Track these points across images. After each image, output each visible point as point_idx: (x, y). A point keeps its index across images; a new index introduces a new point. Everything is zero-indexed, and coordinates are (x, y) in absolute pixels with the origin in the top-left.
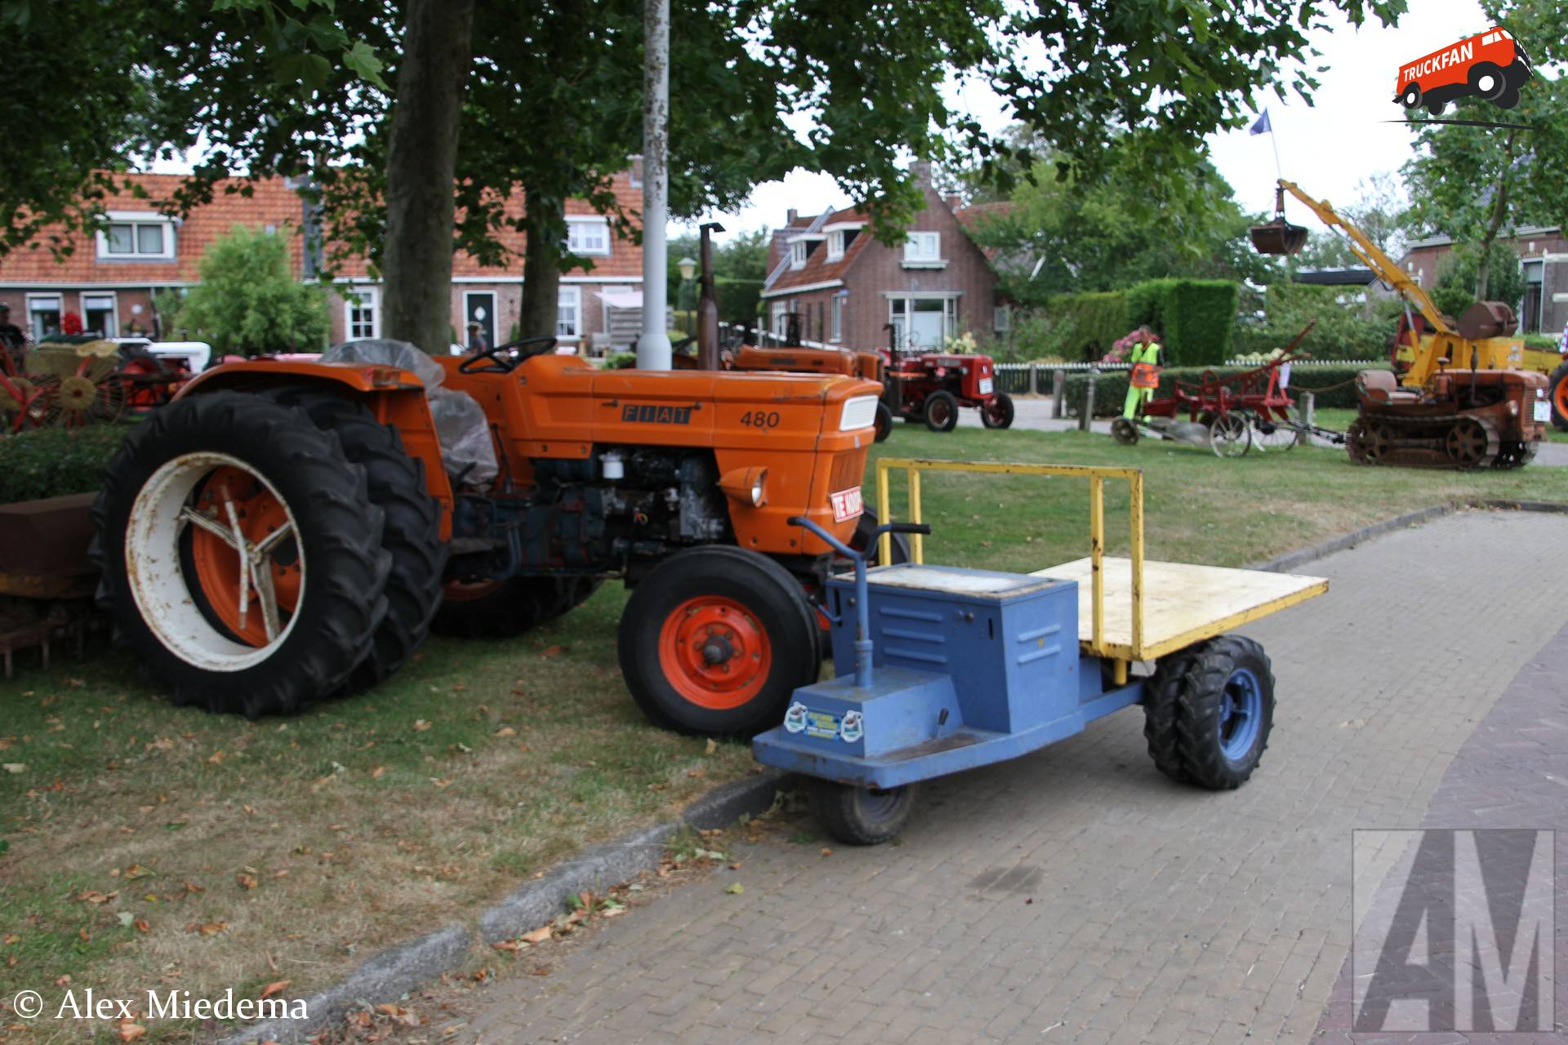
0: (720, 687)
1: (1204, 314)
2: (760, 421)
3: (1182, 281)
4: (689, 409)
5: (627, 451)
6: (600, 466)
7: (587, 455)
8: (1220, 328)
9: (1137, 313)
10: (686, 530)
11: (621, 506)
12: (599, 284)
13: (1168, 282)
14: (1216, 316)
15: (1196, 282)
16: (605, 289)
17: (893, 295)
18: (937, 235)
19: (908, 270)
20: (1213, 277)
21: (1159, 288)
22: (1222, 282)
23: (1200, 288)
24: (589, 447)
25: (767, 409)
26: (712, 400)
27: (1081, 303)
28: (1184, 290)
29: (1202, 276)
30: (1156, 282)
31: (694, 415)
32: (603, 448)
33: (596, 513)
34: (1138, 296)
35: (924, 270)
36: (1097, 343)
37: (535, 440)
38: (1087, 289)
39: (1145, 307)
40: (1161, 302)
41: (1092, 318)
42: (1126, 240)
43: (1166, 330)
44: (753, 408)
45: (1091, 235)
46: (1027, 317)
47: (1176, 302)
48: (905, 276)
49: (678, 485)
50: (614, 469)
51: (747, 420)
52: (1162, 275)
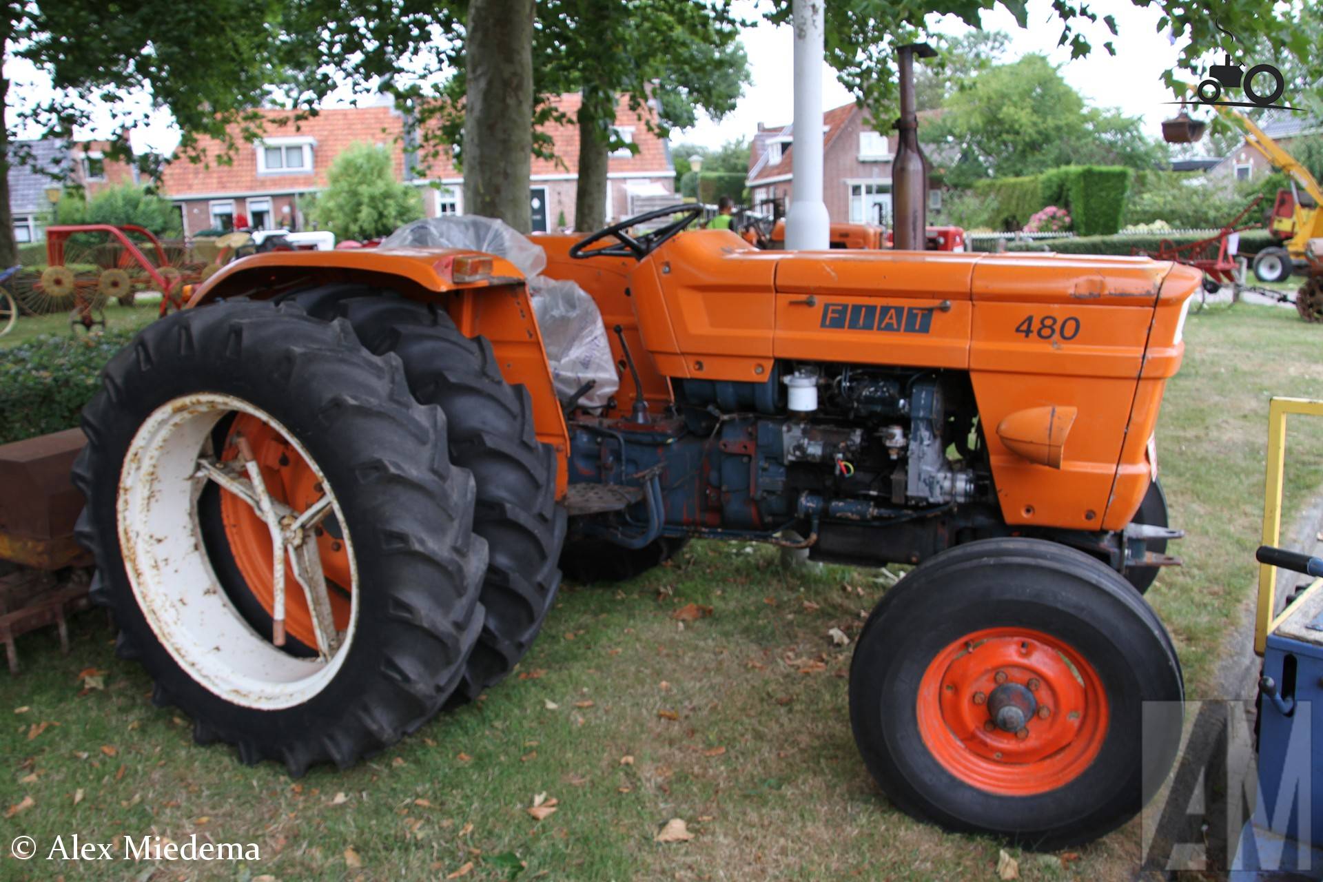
0: (1009, 758)
1: (1103, 194)
2: (1046, 329)
3: (1086, 167)
4: (931, 310)
5: (826, 371)
6: (783, 392)
7: (765, 377)
8: (1116, 205)
9: (1048, 193)
10: (915, 489)
11: (815, 450)
12: (625, 179)
13: (1074, 168)
14: (1113, 194)
15: (1097, 168)
16: (629, 182)
17: (852, 182)
19: (864, 163)
20: (1106, 164)
21: (1067, 174)
22: (1117, 168)
23: (1101, 174)
24: (769, 365)
25: (1057, 310)
26: (970, 296)
27: (1001, 186)
28: (1088, 175)
29: (1098, 163)
30: (1064, 168)
31: (937, 320)
32: (787, 366)
33: (775, 457)
34: (1049, 180)
35: (875, 163)
36: (1014, 217)
37: (683, 354)
38: (1005, 175)
39: (1055, 188)
40: (1068, 185)
41: (1010, 197)
42: (1035, 136)
43: (1073, 206)
44: (1037, 311)
45: (1008, 132)
46: (960, 197)
47: (1082, 184)
48: (861, 168)
49: (906, 423)
50: (804, 397)
51: (1025, 329)
52: (1068, 163)
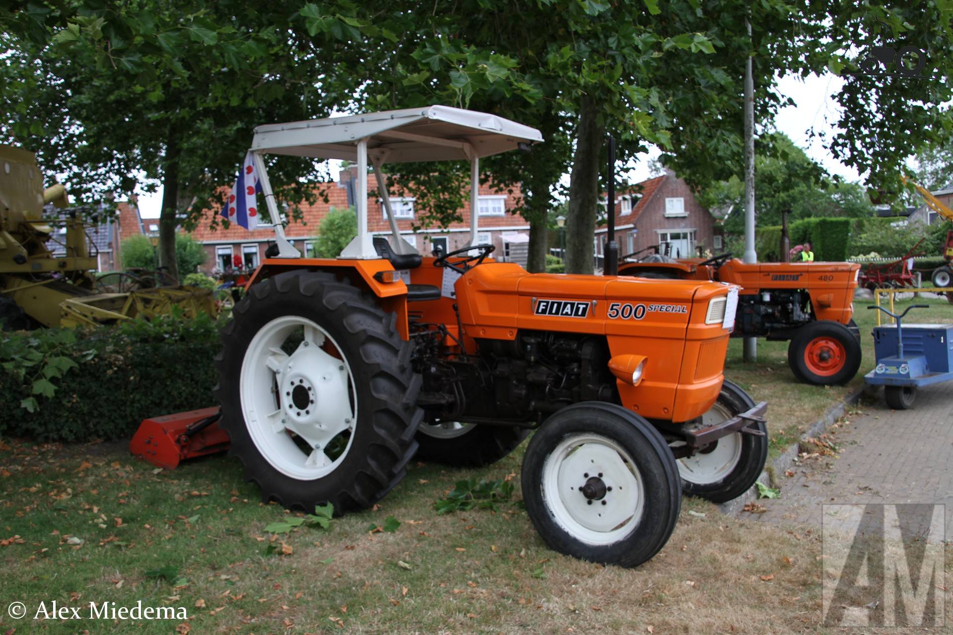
0: (825, 369)
1: (834, 236)
2: (825, 279)
3: (821, 219)
4: (798, 276)
5: (771, 291)
6: (761, 297)
7: (757, 293)
8: (844, 241)
9: (797, 236)
10: (796, 318)
11: (770, 311)
12: (501, 231)
13: (813, 219)
14: (840, 236)
15: (829, 219)
16: (504, 233)
17: (660, 231)
18: (682, 199)
19: (668, 218)
20: (835, 216)
21: (809, 223)
22: (842, 219)
23: (832, 222)
24: (760, 290)
25: (828, 274)
26: (808, 272)
27: (764, 232)
28: (823, 224)
29: (830, 216)
30: (806, 220)
31: (800, 278)
32: (763, 290)
33: (758, 314)
34: (797, 227)
35: (676, 218)
36: (774, 253)
38: (766, 225)
39: (801, 233)
40: (810, 230)
41: (771, 239)
42: (786, 198)
43: (814, 244)
44: (823, 274)
45: (767, 196)
46: (737, 240)
47: (819, 230)
48: (666, 222)
49: (793, 303)
50: (767, 298)
51: (821, 279)
52: (809, 216)
